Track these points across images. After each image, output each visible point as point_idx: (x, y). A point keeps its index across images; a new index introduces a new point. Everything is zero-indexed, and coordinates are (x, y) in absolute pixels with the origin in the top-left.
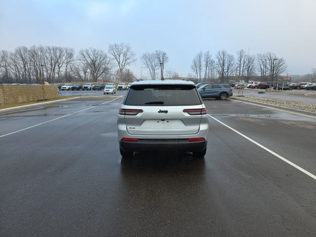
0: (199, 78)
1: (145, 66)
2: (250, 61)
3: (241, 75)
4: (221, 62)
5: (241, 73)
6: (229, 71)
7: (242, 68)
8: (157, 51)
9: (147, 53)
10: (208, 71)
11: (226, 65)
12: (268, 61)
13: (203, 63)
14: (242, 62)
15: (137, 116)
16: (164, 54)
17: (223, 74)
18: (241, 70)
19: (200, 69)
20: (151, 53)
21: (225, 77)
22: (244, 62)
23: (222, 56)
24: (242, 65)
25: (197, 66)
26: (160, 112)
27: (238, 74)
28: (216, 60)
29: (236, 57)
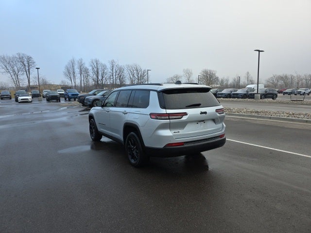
0: (73, 85)
1: (3, 70)
2: (121, 70)
3: (114, 83)
4: (95, 69)
5: (114, 81)
6: (104, 79)
7: (114, 76)
8: (19, 54)
9: (5, 55)
10: (82, 78)
11: (100, 73)
12: (135, 72)
13: (77, 71)
14: (114, 71)
15: (182, 119)
16: (29, 59)
17: (98, 81)
18: (114, 78)
19: (74, 76)
20: (11, 56)
21: (100, 85)
22: (116, 72)
23: (95, 64)
24: (114, 74)
25: (70, 73)
26: (202, 113)
27: (112, 82)
28: (90, 68)
29: (109, 66)
